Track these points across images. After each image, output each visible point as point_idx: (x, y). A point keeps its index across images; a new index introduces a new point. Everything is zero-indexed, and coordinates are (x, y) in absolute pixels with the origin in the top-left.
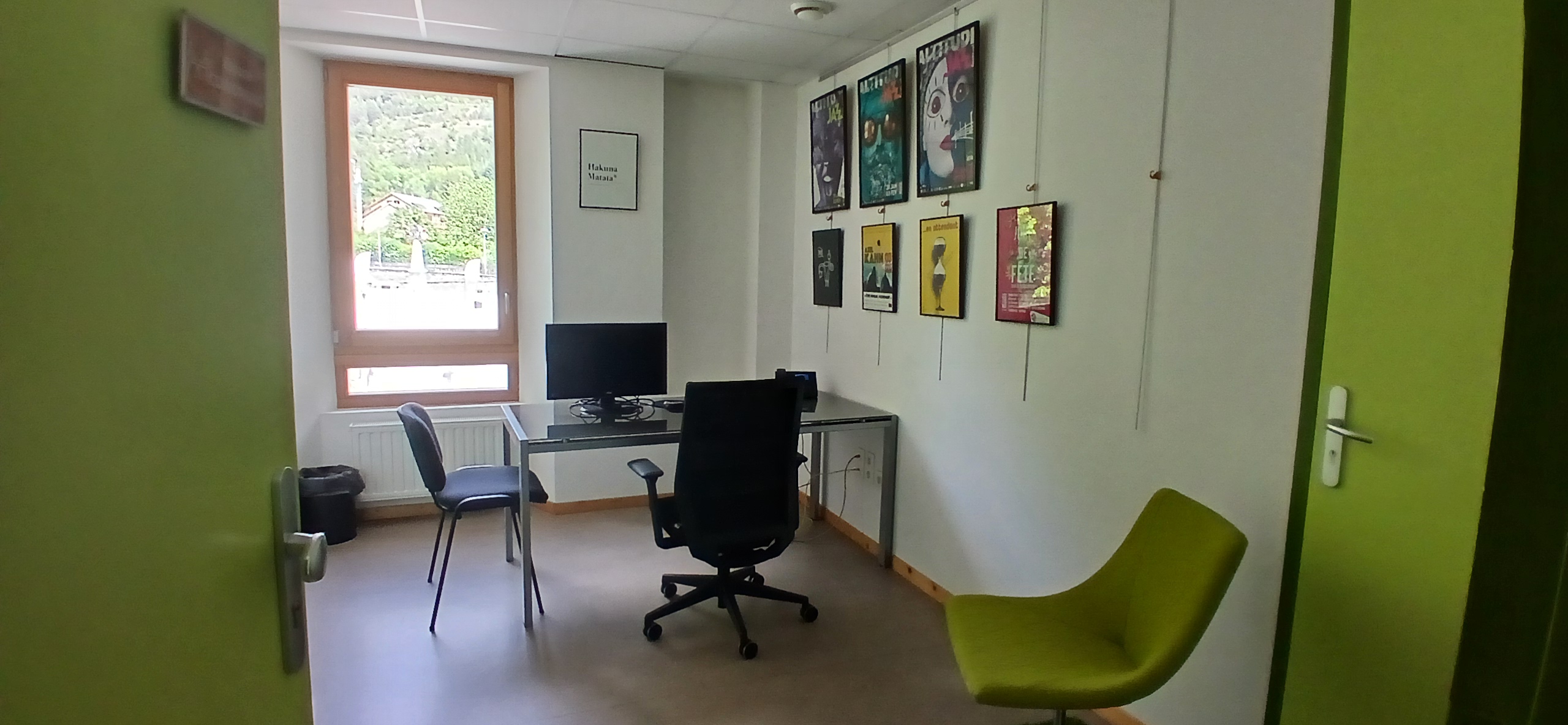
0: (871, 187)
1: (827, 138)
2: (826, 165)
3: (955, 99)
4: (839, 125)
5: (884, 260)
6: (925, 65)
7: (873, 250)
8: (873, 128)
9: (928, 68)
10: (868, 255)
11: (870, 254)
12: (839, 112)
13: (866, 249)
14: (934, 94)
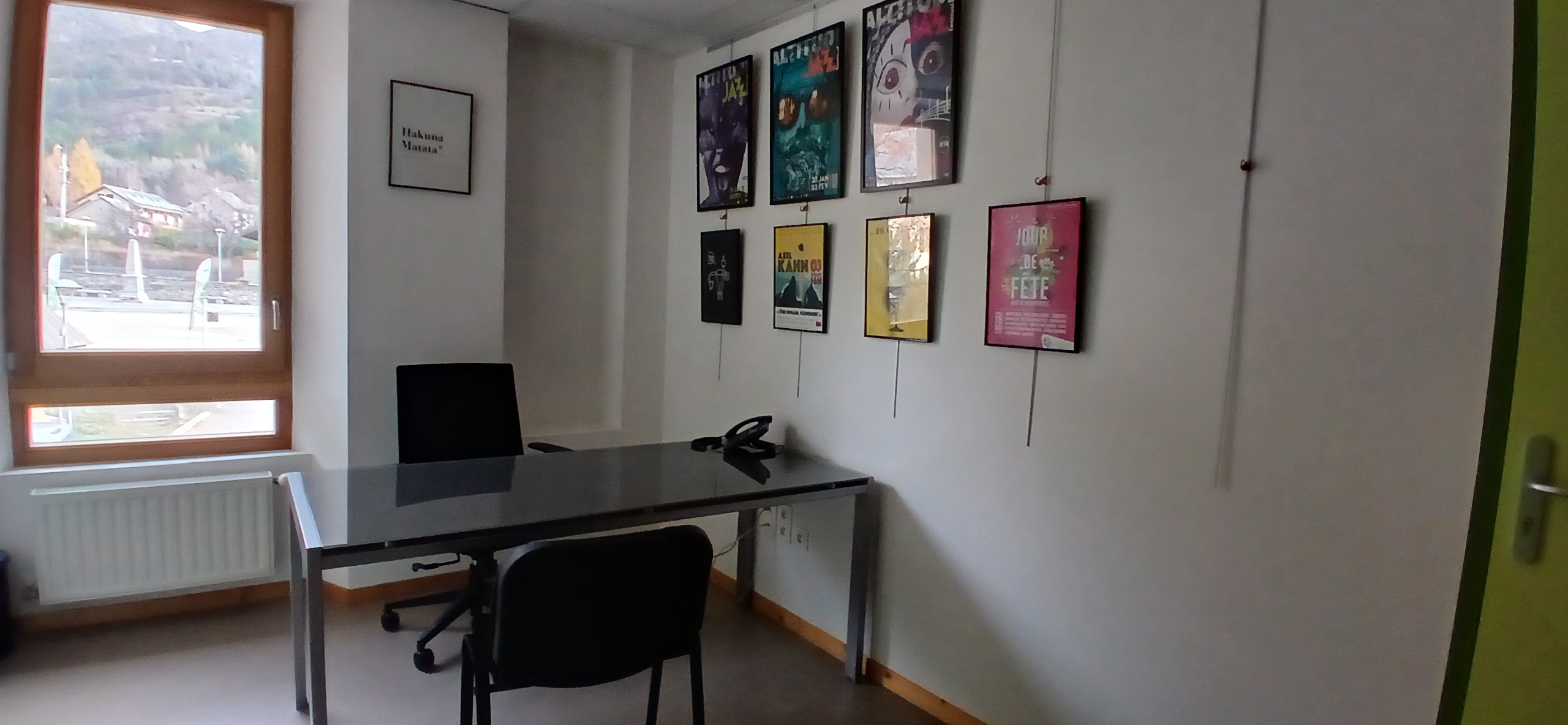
0: (788, 180)
1: (721, 120)
2: (718, 153)
3: (922, 71)
4: (741, 103)
5: (809, 269)
6: (875, 30)
7: (792, 256)
8: (792, 107)
9: (880, 33)
10: (783, 261)
11: (786, 261)
12: (740, 87)
13: (780, 254)
14: (889, 65)
